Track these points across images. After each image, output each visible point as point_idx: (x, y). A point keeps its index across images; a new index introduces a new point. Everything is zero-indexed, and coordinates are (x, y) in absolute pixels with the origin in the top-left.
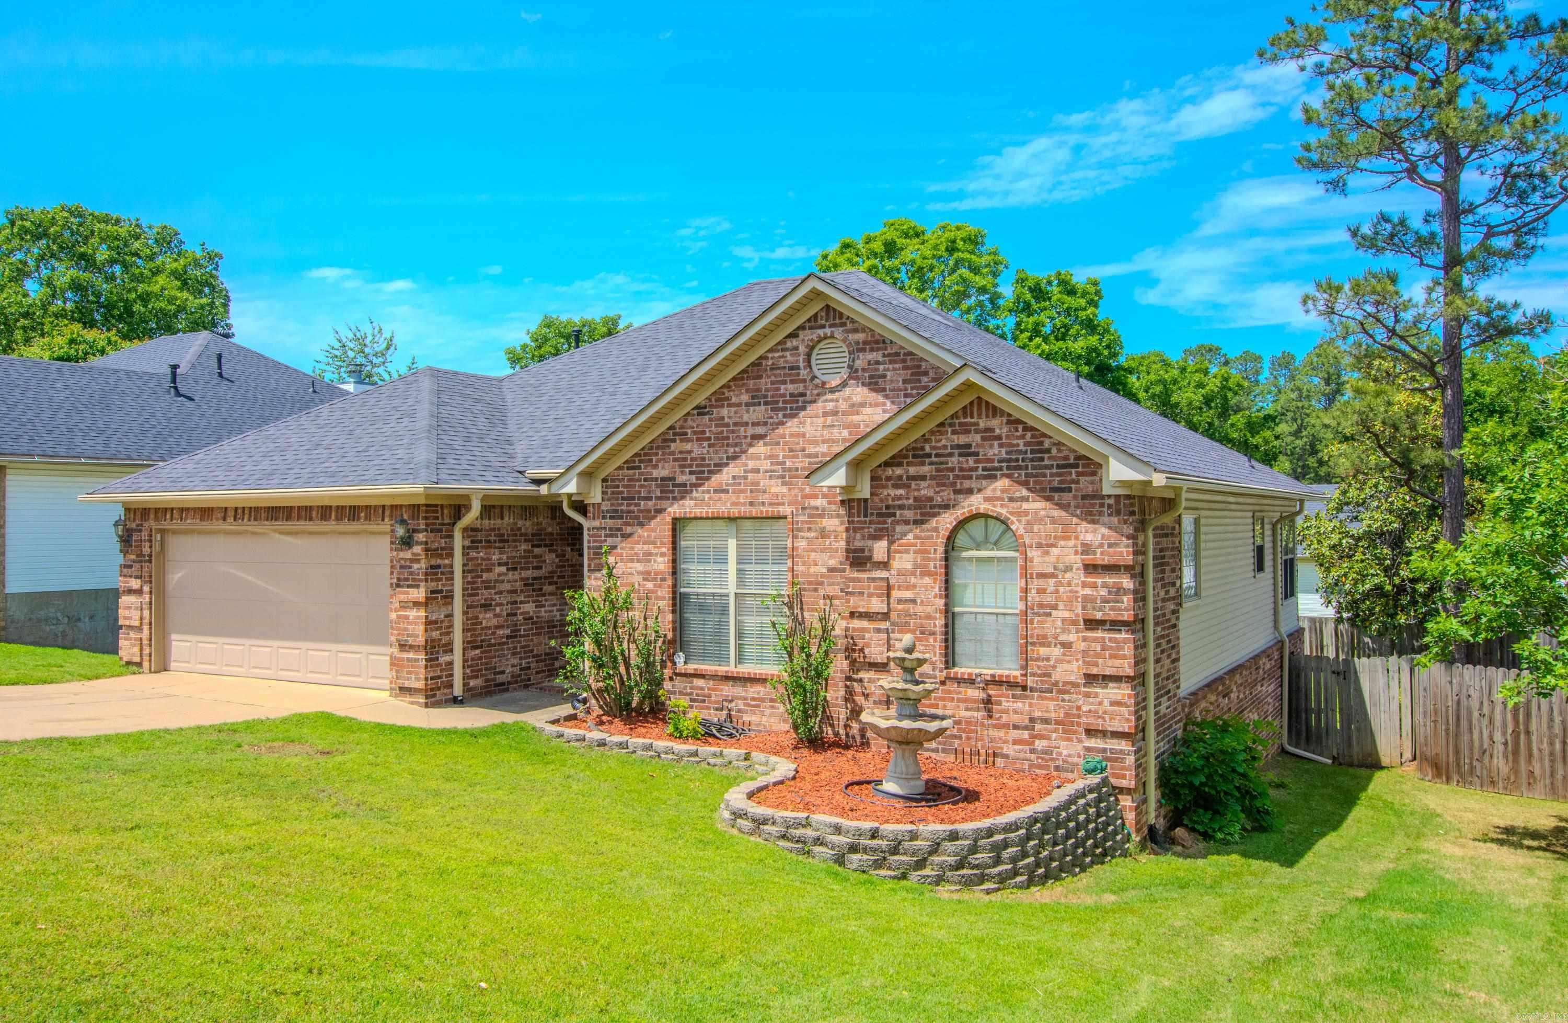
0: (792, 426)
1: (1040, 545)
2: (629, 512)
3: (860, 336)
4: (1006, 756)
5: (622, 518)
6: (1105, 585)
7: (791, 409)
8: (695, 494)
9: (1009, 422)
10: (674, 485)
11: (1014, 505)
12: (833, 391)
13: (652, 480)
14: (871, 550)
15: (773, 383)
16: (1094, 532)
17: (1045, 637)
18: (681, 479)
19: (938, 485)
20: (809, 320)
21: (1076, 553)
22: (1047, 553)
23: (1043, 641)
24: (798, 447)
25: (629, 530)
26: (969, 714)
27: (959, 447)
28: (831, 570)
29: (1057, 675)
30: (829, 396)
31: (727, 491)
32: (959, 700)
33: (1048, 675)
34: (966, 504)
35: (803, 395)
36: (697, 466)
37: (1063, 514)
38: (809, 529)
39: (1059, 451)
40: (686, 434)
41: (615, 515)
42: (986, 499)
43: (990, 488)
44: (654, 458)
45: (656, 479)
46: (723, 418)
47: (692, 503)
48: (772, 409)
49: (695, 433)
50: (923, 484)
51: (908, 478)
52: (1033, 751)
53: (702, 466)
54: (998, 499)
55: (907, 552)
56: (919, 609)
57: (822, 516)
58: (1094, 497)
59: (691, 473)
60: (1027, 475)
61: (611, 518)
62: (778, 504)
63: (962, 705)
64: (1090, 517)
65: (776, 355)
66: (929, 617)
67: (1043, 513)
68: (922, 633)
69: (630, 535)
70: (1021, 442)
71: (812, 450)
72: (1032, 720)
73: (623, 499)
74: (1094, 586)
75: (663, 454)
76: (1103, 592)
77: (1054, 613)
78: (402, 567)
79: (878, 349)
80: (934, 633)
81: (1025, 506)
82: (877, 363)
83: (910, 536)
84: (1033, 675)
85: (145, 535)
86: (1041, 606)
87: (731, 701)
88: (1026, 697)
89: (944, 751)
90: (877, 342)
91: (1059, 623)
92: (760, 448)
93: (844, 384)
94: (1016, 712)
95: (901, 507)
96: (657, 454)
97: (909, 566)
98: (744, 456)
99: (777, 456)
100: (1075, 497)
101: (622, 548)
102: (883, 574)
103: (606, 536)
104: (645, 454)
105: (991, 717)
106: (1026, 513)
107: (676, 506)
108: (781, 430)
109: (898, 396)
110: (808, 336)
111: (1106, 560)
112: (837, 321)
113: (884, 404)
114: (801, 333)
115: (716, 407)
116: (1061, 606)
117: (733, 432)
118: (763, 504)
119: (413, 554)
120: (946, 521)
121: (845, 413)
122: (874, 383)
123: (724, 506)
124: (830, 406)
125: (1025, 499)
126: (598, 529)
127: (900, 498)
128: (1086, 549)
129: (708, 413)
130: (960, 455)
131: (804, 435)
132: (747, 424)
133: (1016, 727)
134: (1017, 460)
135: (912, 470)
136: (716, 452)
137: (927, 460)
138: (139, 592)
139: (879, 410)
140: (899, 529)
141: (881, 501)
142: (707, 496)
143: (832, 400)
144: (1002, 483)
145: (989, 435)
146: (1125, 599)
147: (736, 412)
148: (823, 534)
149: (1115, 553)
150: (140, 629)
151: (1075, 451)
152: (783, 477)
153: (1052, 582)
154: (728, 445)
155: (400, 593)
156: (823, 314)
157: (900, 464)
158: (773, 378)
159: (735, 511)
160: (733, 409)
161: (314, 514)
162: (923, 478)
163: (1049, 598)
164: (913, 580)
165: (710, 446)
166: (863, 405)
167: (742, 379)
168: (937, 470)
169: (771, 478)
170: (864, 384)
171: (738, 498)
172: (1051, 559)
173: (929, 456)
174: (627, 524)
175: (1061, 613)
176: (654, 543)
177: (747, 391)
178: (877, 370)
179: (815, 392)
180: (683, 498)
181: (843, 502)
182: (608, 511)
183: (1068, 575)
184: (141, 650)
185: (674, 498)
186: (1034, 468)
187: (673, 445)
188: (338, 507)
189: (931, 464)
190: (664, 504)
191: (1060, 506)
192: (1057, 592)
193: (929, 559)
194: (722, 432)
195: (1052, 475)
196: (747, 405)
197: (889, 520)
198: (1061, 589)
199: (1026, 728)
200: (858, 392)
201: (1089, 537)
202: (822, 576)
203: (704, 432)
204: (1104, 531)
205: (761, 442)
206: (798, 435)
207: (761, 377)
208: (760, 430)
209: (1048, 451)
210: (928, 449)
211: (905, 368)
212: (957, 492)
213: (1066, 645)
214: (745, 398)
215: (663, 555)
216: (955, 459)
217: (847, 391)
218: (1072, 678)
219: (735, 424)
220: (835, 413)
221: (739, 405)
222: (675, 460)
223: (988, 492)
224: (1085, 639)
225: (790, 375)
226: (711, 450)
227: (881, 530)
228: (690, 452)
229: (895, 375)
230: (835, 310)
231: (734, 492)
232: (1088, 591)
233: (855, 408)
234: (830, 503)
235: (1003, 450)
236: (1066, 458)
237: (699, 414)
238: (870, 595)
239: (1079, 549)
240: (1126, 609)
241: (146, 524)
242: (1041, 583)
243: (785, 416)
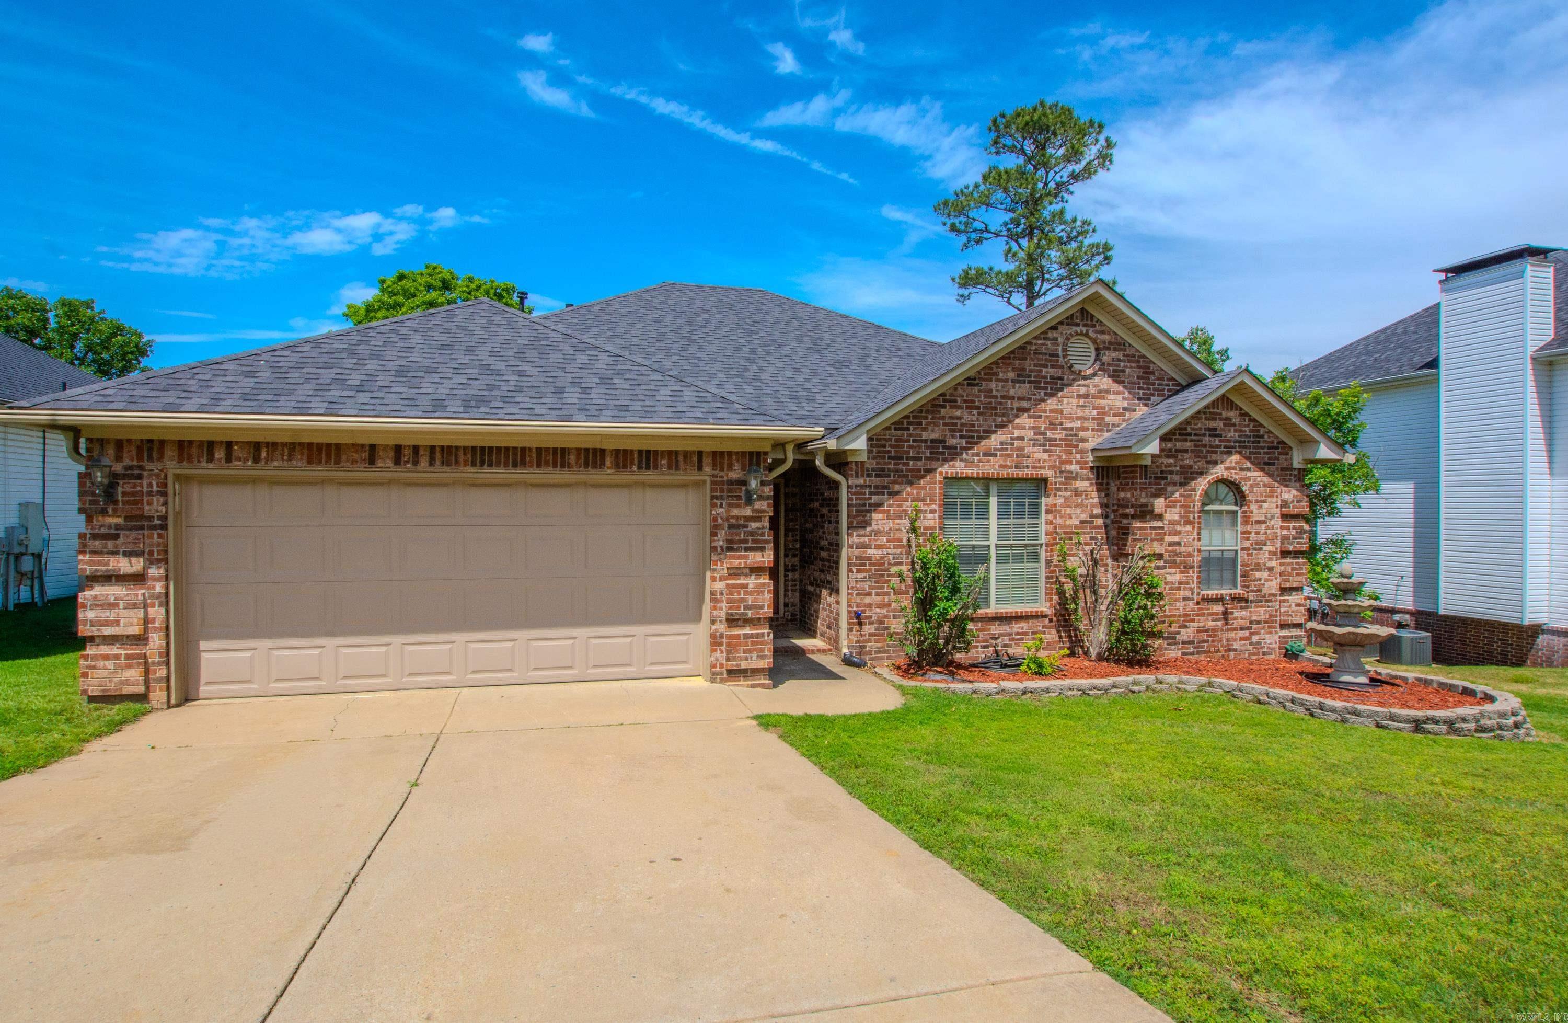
0: (1051, 404)
1: (1257, 501)
2: (897, 471)
3: (1106, 337)
4: (1235, 650)
5: (889, 476)
6: (1294, 528)
7: (1051, 389)
8: (964, 456)
9: (1241, 415)
10: (944, 447)
11: (1243, 473)
12: (1085, 378)
13: (921, 441)
14: (1152, 506)
15: (1035, 365)
16: (1289, 492)
17: (1258, 564)
18: (952, 442)
19: (1196, 457)
20: (1067, 318)
21: (1277, 507)
22: (1261, 507)
23: (1258, 568)
24: (1057, 421)
25: (897, 487)
26: (1214, 623)
27: (1210, 429)
28: (1082, 522)
29: (1265, 591)
30: (1081, 382)
31: (995, 455)
32: (1209, 614)
33: (1260, 590)
34: (1213, 471)
35: (1061, 378)
36: (967, 431)
37: (1271, 480)
38: (1066, 489)
39: (1269, 437)
40: (956, 401)
41: (881, 473)
42: (1227, 469)
43: (1228, 461)
44: (924, 422)
45: (926, 441)
46: (991, 391)
47: (963, 464)
48: (1035, 388)
49: (965, 401)
50: (1186, 455)
51: (1177, 451)
52: (1251, 644)
53: (972, 431)
54: (1234, 468)
55: (1174, 506)
56: (1183, 549)
57: (1075, 479)
58: (1286, 469)
59: (961, 437)
60: (1250, 453)
61: (877, 476)
62: (1040, 468)
63: (1210, 618)
64: (1285, 483)
65: (1040, 342)
66: (1190, 555)
67: (1259, 479)
68: (1185, 567)
69: (898, 493)
70: (1247, 429)
71: (1068, 424)
72: (1251, 623)
73: (890, 458)
74: (1288, 528)
75: (933, 418)
76: (1294, 533)
77: (1264, 548)
78: (731, 527)
79: (1119, 350)
80: (1192, 567)
81: (1249, 474)
82: (1119, 360)
83: (1177, 495)
84: (1253, 591)
85: (149, 483)
86: (1257, 543)
87: (996, 639)
88: (1247, 607)
89: (1198, 653)
90: (1119, 344)
91: (1267, 554)
92: (1024, 420)
93: (1094, 375)
94: (1242, 618)
95: (1171, 473)
96: (926, 418)
97: (1176, 517)
98: (1010, 425)
99: (1040, 427)
100: (1277, 469)
101: (889, 506)
102: (1160, 524)
103: (871, 493)
104: (914, 417)
105: (1227, 624)
106: (1249, 479)
107: (946, 466)
108: (1042, 406)
109: (1133, 388)
110: (1067, 330)
111: (1296, 511)
112: (1089, 322)
113: (1124, 393)
114: (1059, 327)
115: (984, 380)
116: (1268, 543)
117: (1001, 403)
118: (1027, 467)
119: (754, 511)
120: (1202, 484)
121: (1094, 397)
122: (1117, 376)
123: (993, 468)
124: (1083, 390)
125: (1248, 469)
126: (861, 486)
127: (1170, 465)
128: (1285, 504)
129: (977, 385)
130: (1210, 435)
131: (1061, 412)
132: (1013, 398)
133: (1242, 629)
134: (1245, 442)
135: (1179, 445)
136: (985, 420)
137: (1189, 438)
138: (138, 579)
139: (1120, 397)
140: (1169, 489)
141: (1157, 467)
142: (976, 458)
143: (1084, 386)
144: (1235, 458)
145: (1228, 423)
146: (1305, 536)
147: (1003, 387)
148: (1077, 493)
149: (1300, 507)
150: (141, 639)
151: (1277, 437)
152: (1044, 445)
153: (1263, 526)
154: (996, 415)
155: (731, 557)
156: (1078, 314)
157: (1170, 440)
158: (1036, 361)
159: (1004, 473)
160: (1001, 384)
161: (572, 458)
162: (1186, 451)
163: (1262, 538)
164: (1179, 528)
165: (979, 414)
166: (1108, 392)
167: (1009, 358)
168: (1196, 446)
169: (1034, 445)
170: (1109, 376)
171: (1005, 461)
172: (1263, 511)
173: (1190, 435)
174: (895, 482)
175: (1268, 548)
176: (924, 500)
177: (1013, 369)
178: (1119, 366)
179: (1071, 377)
180: (953, 459)
181: (1092, 468)
182: (873, 470)
183: (1273, 522)
184: (147, 672)
185: (945, 460)
186: (1254, 448)
187: (942, 410)
188: (617, 452)
189: (1191, 441)
190: (934, 464)
191: (1270, 475)
192: (1266, 533)
193: (1190, 512)
194: (991, 403)
195: (1265, 453)
196: (1013, 381)
197: (1163, 482)
198: (1268, 531)
199: (1248, 628)
200: (1106, 382)
201: (1286, 496)
202: (1076, 527)
203: (974, 402)
204: (1294, 492)
205: (1026, 415)
206: (1056, 411)
207: (1025, 359)
208: (1025, 404)
209: (1262, 437)
210: (1189, 430)
211: (1139, 367)
212: (1208, 462)
213: (1271, 569)
214: (1011, 375)
215: (933, 511)
216: (1207, 439)
217: (1096, 380)
218: (1273, 592)
219: (1002, 397)
220: (1086, 396)
221: (1006, 381)
222: (945, 424)
223: (1227, 464)
224: (1281, 564)
225: (1050, 361)
226: (981, 418)
227: (1160, 490)
228: (960, 418)
229: (1131, 371)
230: (1087, 312)
231: (1002, 456)
232: (1285, 532)
233: (1102, 394)
234: (1081, 468)
235: (1237, 434)
236: (1273, 442)
237: (969, 385)
238: (1152, 540)
239: (1279, 503)
240: (1305, 543)
241: (154, 466)
242: (1256, 527)
243: (1046, 394)
